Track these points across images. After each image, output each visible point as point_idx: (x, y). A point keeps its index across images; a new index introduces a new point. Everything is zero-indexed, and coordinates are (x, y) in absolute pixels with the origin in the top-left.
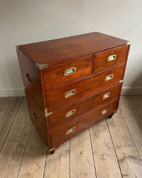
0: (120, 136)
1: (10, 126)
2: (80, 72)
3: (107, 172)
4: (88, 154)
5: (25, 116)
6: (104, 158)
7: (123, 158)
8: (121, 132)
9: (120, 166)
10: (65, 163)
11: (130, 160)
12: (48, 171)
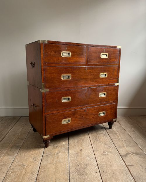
0: (121, 140)
1: (5, 134)
2: (75, 58)
3: (110, 164)
4: (88, 151)
5: (22, 128)
6: (106, 154)
7: (127, 154)
8: (123, 137)
9: (124, 160)
10: (64, 157)
11: (134, 155)
12: (44, 163)
